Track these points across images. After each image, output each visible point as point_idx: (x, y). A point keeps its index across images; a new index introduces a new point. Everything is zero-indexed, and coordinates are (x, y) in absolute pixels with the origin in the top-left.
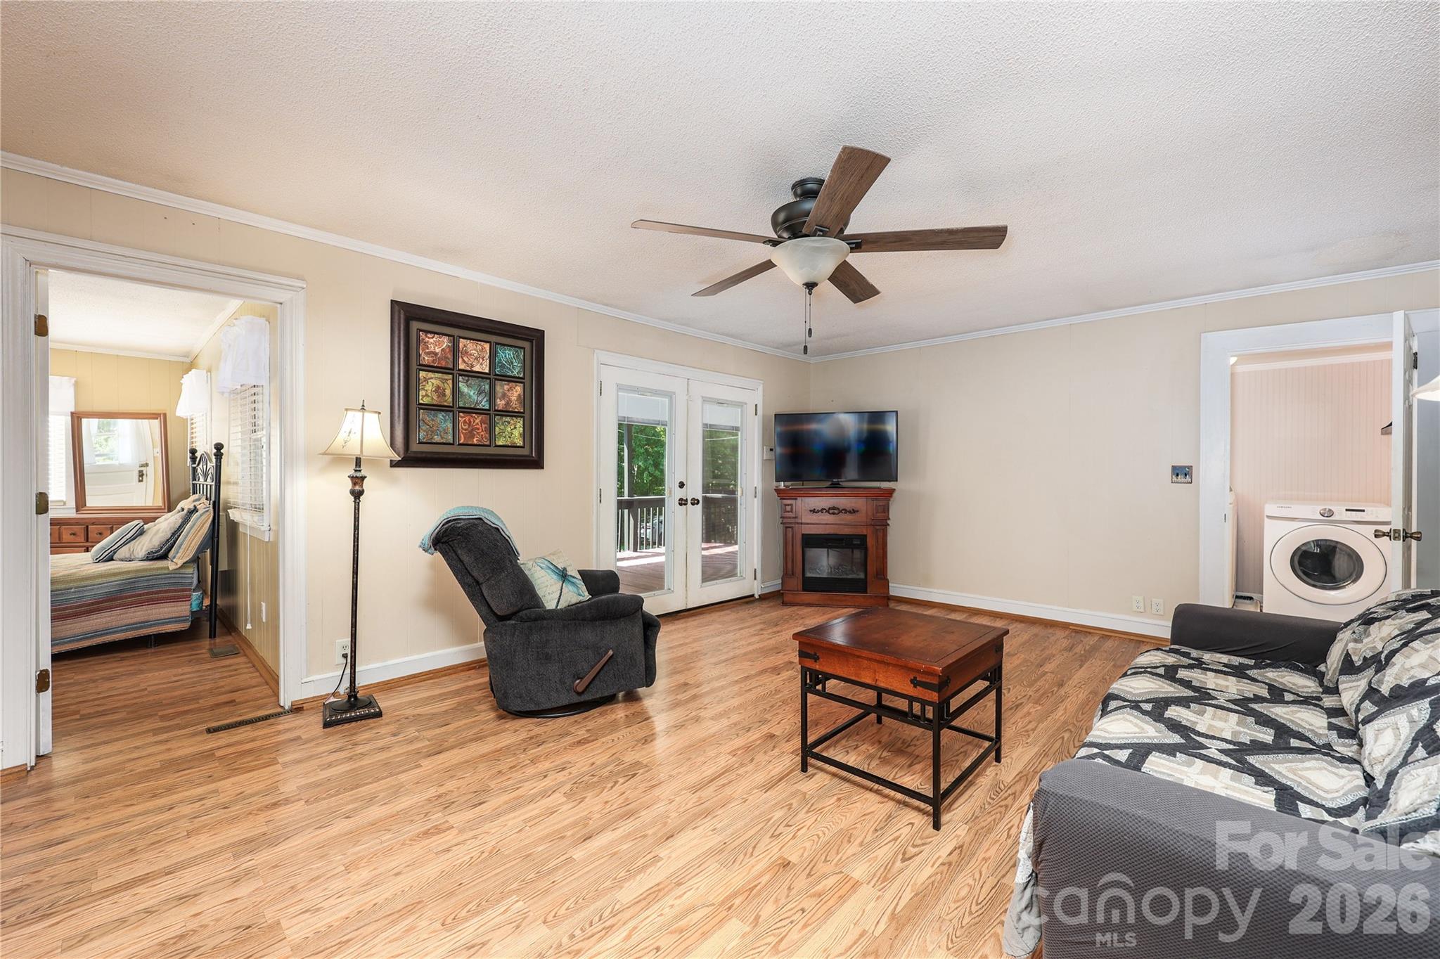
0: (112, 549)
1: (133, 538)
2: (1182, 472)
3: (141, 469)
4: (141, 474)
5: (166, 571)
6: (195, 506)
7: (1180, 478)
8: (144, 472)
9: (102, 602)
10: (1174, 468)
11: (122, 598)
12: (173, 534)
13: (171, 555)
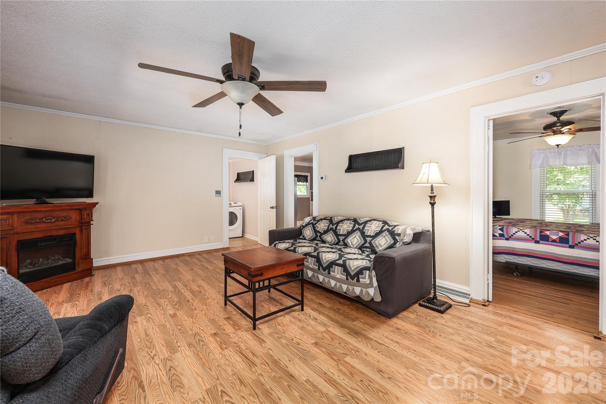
2: (218, 193)
7: (218, 195)
10: (216, 191)
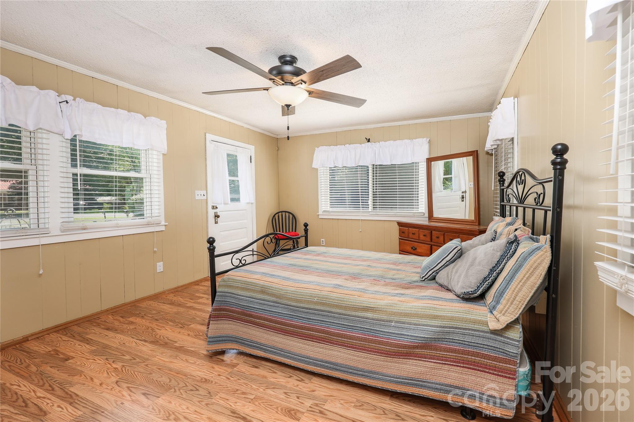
0: (435, 269)
1: (452, 261)
3: (463, 194)
4: (463, 197)
5: (485, 328)
6: (515, 236)
8: (465, 196)
9: (417, 347)
11: (436, 349)
12: (492, 271)
13: (490, 297)
